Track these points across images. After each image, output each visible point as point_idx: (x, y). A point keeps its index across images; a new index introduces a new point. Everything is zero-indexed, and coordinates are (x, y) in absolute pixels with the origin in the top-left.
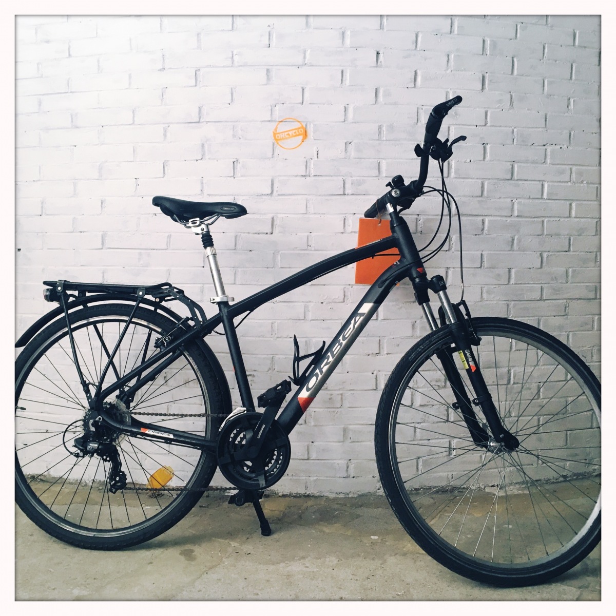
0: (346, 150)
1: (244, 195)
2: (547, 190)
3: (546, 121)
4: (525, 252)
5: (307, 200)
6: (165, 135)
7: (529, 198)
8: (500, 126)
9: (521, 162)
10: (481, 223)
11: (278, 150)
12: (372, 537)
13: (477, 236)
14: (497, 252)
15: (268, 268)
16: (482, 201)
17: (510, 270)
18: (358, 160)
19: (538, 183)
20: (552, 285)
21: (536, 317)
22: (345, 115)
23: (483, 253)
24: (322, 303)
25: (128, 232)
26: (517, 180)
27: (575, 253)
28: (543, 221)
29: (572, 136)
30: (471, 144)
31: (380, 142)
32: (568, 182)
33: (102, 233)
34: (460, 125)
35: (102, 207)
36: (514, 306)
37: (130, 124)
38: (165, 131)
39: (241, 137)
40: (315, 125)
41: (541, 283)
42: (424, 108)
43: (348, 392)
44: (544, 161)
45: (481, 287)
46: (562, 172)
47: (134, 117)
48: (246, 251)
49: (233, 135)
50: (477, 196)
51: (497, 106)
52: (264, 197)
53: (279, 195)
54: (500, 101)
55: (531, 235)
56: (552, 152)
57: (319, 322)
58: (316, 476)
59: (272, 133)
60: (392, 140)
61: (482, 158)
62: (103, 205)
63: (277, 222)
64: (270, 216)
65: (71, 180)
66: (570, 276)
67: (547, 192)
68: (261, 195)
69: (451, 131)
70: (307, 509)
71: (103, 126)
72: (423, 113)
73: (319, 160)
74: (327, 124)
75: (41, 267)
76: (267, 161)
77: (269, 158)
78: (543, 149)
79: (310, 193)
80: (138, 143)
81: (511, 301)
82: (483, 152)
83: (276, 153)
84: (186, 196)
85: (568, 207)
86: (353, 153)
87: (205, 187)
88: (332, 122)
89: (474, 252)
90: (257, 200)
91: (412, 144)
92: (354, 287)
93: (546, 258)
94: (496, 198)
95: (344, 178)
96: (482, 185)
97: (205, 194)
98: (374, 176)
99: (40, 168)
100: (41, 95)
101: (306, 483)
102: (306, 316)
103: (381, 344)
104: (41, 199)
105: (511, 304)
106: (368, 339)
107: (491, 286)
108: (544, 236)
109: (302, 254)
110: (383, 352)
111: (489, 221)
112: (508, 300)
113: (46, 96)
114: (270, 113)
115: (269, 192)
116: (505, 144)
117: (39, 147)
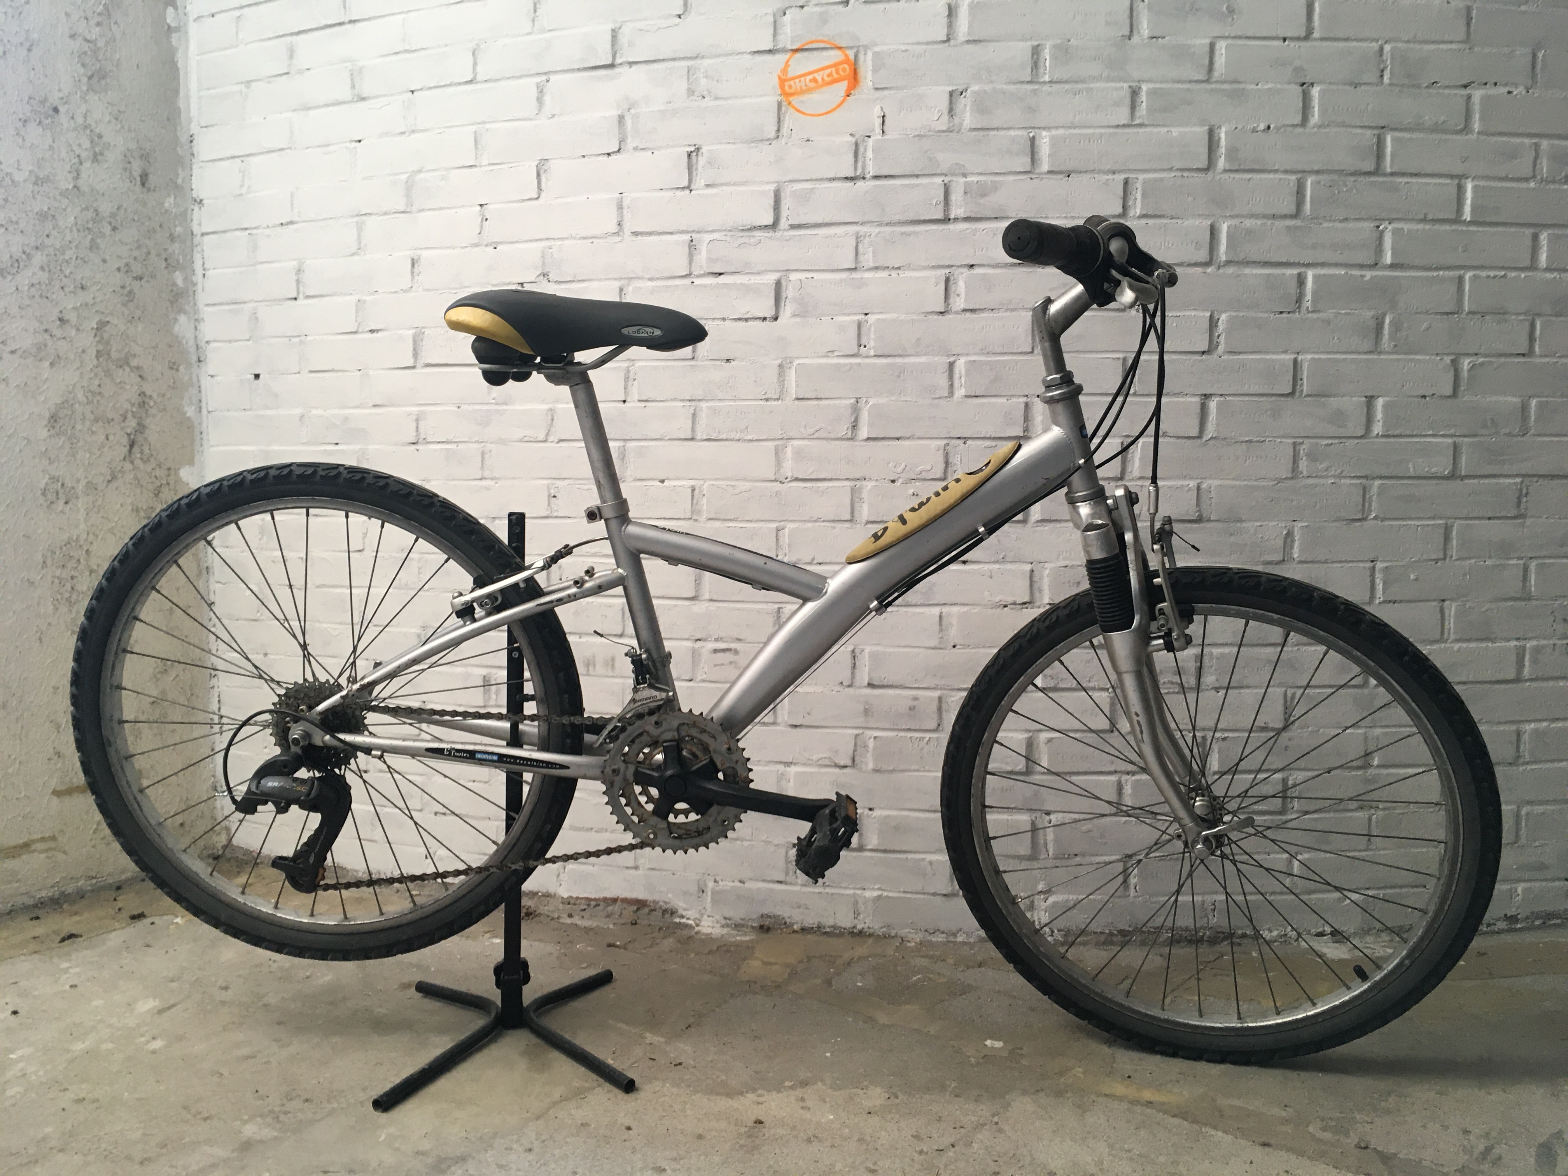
0: (951, 110)
1: (713, 231)
2: (1472, 199)
3: (1468, 24)
4: (1412, 357)
5: (858, 239)
6: (540, 101)
7: (1424, 220)
8: (1347, 39)
9: (1403, 130)
10: (1294, 284)
11: (790, 119)
12: (988, 1043)
13: (1284, 315)
14: (1338, 356)
15: (767, 400)
16: (1297, 228)
17: (1370, 400)
18: (981, 133)
19: (1448, 181)
20: (1482, 439)
21: (1441, 518)
22: (950, 25)
23: (1300, 358)
24: (893, 481)
26: (1392, 174)
27: (1547, 360)
28: (1461, 279)
29: (1539, 61)
30: (1270, 86)
31: (1036, 87)
32: (1527, 180)
33: (412, 332)
34: (1240, 37)
35: (412, 273)
36: (1382, 490)
37: (467, 82)
38: (541, 91)
39: (705, 93)
40: (876, 54)
41: (1455, 436)
44: (1463, 125)
45: (1294, 444)
46: (1512, 155)
47: (475, 64)
48: (718, 363)
49: (688, 90)
50: (1285, 217)
52: (758, 234)
53: (793, 227)
55: (1427, 313)
56: (1485, 99)
58: (880, 889)
59: (776, 80)
60: (1066, 82)
61: (1298, 119)
62: (416, 270)
63: (789, 292)
64: (772, 278)
65: (352, 216)
66: (1533, 418)
67: (1472, 205)
68: (750, 229)
69: (1217, 53)
70: (849, 964)
71: (413, 92)
72: (1146, 11)
73: (886, 137)
74: (906, 51)
75: (298, 411)
76: (765, 147)
77: (768, 140)
78: (1462, 96)
79: (866, 219)
80: (484, 123)
81: (1374, 479)
82: (1301, 105)
83: (786, 126)
84: (585, 238)
85: (1528, 242)
86: (967, 118)
87: (627, 216)
88: (918, 43)
89: (1274, 357)
90: (743, 240)
91: (1116, 89)
92: (969, 442)
93: (1469, 371)
94: (1334, 221)
95: (947, 180)
96: (1299, 187)
97: (627, 231)
98: (1020, 173)
99: (292, 194)
100: (292, 34)
101: (856, 903)
102: (856, 514)
103: (1036, 579)
104: (295, 263)
105: (1371, 485)
106: (1002, 566)
107: (1319, 441)
108: (1463, 316)
109: (845, 365)
110: (1041, 598)
111: (1316, 278)
112: (1366, 477)
113: (302, 37)
114: (771, 31)
115: (770, 221)
116: (1361, 84)
117: (290, 148)
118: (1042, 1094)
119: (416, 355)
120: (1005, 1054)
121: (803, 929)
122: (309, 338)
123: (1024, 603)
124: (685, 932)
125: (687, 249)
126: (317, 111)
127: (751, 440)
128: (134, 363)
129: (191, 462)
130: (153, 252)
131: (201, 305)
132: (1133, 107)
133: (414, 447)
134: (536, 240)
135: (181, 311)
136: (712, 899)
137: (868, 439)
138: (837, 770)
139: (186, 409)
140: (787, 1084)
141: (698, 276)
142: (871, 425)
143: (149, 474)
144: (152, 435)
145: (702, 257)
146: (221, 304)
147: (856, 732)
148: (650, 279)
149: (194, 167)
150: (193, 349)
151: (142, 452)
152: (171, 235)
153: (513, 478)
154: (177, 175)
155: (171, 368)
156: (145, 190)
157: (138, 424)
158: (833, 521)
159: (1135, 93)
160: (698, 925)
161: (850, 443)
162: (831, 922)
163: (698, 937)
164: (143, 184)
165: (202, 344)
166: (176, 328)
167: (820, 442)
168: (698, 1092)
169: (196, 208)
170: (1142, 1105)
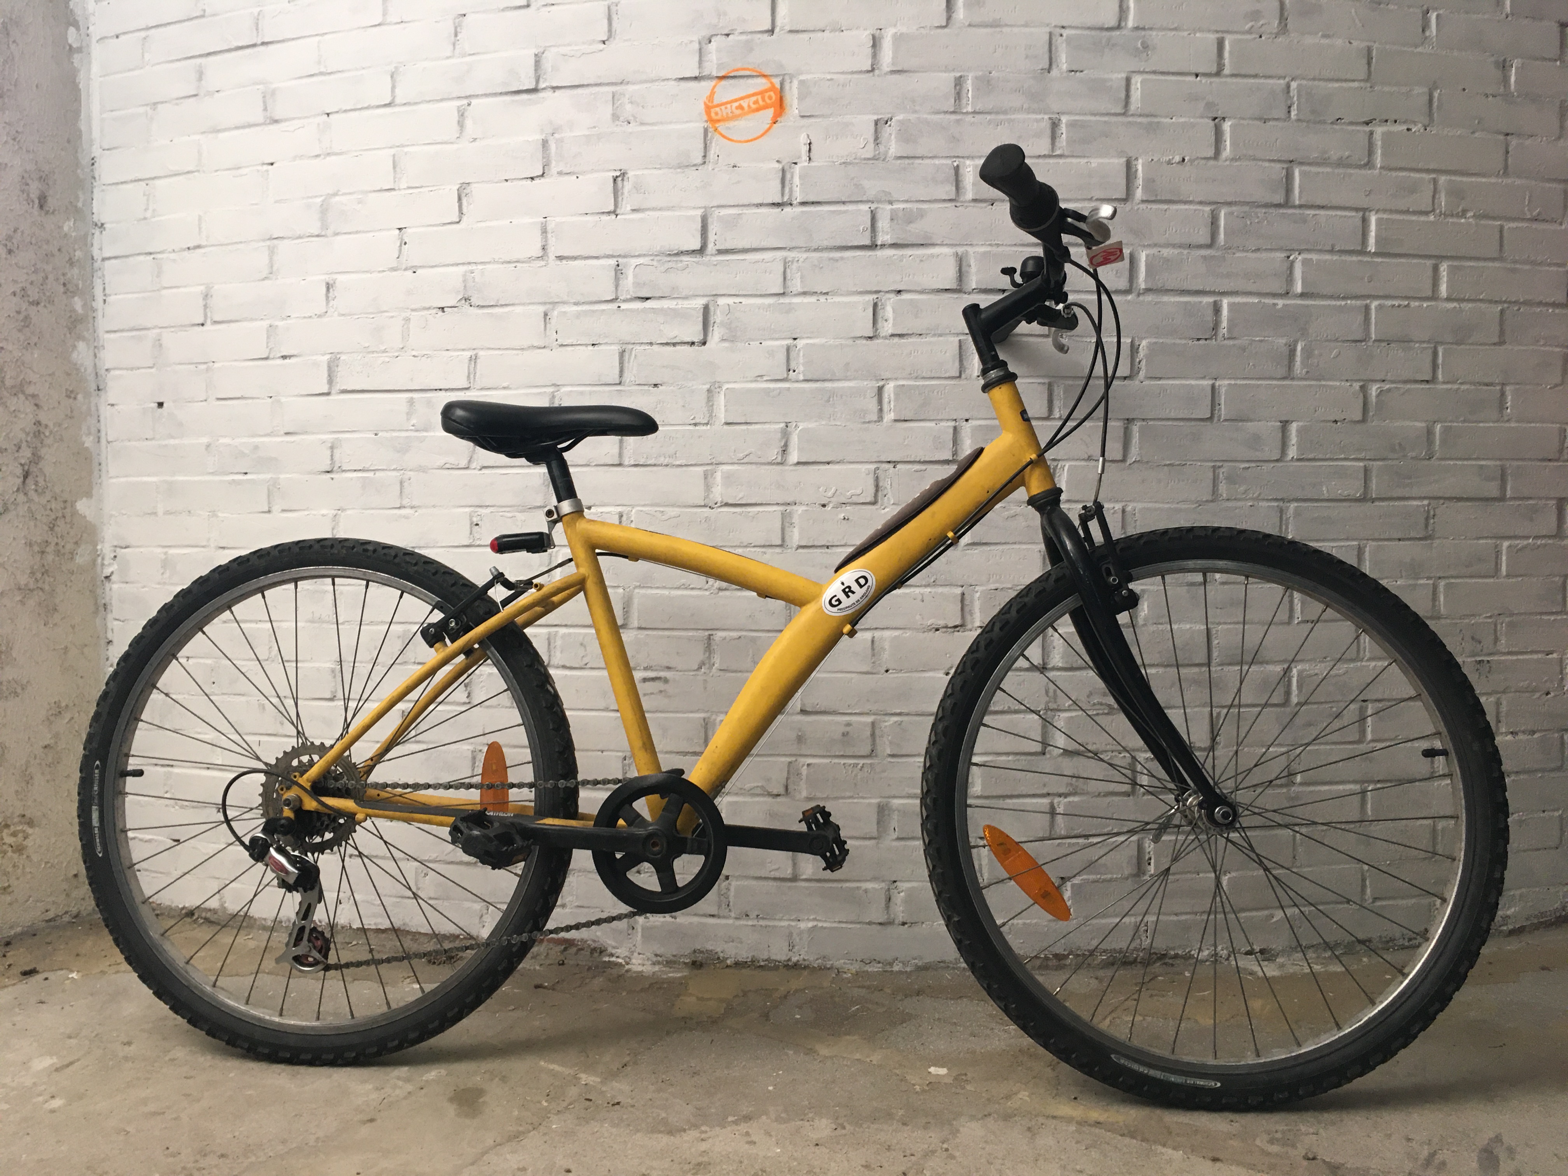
0: (876, 138)
1: (639, 256)
2: (1377, 230)
3: (1369, 63)
4: (1323, 383)
5: (786, 264)
6: (461, 124)
7: (1332, 251)
8: (1256, 76)
9: (1310, 164)
10: (1210, 312)
11: (717, 145)
12: (932, 1070)
13: (1201, 342)
14: (1254, 382)
15: (695, 425)
16: (1213, 257)
17: (1285, 424)
18: (907, 161)
19: (1354, 214)
20: (1391, 463)
21: (1353, 540)
22: (874, 56)
23: (1217, 383)
24: (824, 506)
25: (385, 351)
26: (1301, 206)
27: (1449, 386)
28: (1367, 308)
29: (1435, 100)
30: (1182, 120)
31: (958, 117)
32: (1427, 213)
33: (328, 357)
34: (1154, 72)
35: (327, 297)
36: (1298, 513)
37: (385, 105)
38: (462, 115)
39: (631, 118)
40: (802, 83)
41: (1365, 459)
42: (1065, 33)
43: (887, 718)
44: (1366, 160)
45: (1214, 468)
46: (1413, 189)
47: (393, 88)
48: (646, 388)
49: (613, 115)
51: (1247, 27)
52: (685, 258)
53: (720, 252)
54: (1255, 15)
55: (1336, 340)
56: (1386, 136)
57: (818, 550)
58: (815, 919)
59: (702, 107)
60: (989, 113)
61: (1211, 153)
62: (331, 295)
63: (717, 317)
64: (700, 302)
65: (264, 240)
66: (1438, 443)
67: (1377, 236)
68: (677, 254)
69: (1133, 87)
70: (785, 997)
71: (328, 114)
72: (1064, 45)
73: (812, 164)
74: (831, 80)
75: (205, 440)
76: (691, 172)
77: (695, 165)
78: (1364, 132)
79: (794, 244)
80: (403, 146)
81: (1289, 501)
82: (1213, 138)
83: (712, 152)
84: (509, 262)
85: (1430, 273)
86: (893, 148)
87: (552, 241)
88: (843, 73)
89: (1193, 382)
90: (670, 265)
91: (1037, 121)
92: (899, 466)
93: (1378, 396)
94: (1247, 251)
95: (873, 206)
96: (1213, 217)
97: (552, 256)
98: (944, 201)
99: (200, 218)
100: (201, 56)
101: (790, 935)
102: (787, 538)
103: (967, 602)
104: (202, 288)
105: (1288, 508)
106: (933, 590)
107: (1237, 464)
108: (1370, 344)
109: (774, 389)
110: (973, 622)
111: (1230, 305)
112: (1282, 500)
113: (211, 59)
114: (697, 58)
115: (697, 245)
116: (1269, 120)
117: (198, 171)
118: (990, 1120)
119: (330, 381)
120: (949, 1080)
121: (738, 964)
122: (216, 365)
123: (956, 627)
124: (615, 971)
125: (613, 273)
126: (226, 134)
127: (681, 466)
128: (30, 390)
129: (89, 494)
130: (51, 277)
131: (101, 332)
132: (1054, 137)
133: (329, 476)
134: (458, 264)
135: (80, 337)
136: (643, 936)
137: (799, 463)
138: (769, 799)
139: (84, 438)
140: (730, 1119)
141: (624, 301)
142: (800, 450)
143: (44, 507)
144: (47, 467)
145: (628, 283)
146: (122, 331)
147: (789, 759)
148: (576, 304)
149: (95, 190)
150: (91, 378)
151: (36, 483)
152: (70, 259)
153: (434, 506)
154: (77, 198)
155: (68, 397)
156: (43, 213)
157: (33, 454)
158: (764, 546)
159: (1055, 125)
160: (628, 964)
161: (780, 467)
162: (766, 957)
163: (629, 974)
164: (41, 207)
165: (102, 372)
166: (75, 355)
167: (749, 466)
168: (638, 1131)
169: (97, 232)
170: (1090, 1125)
